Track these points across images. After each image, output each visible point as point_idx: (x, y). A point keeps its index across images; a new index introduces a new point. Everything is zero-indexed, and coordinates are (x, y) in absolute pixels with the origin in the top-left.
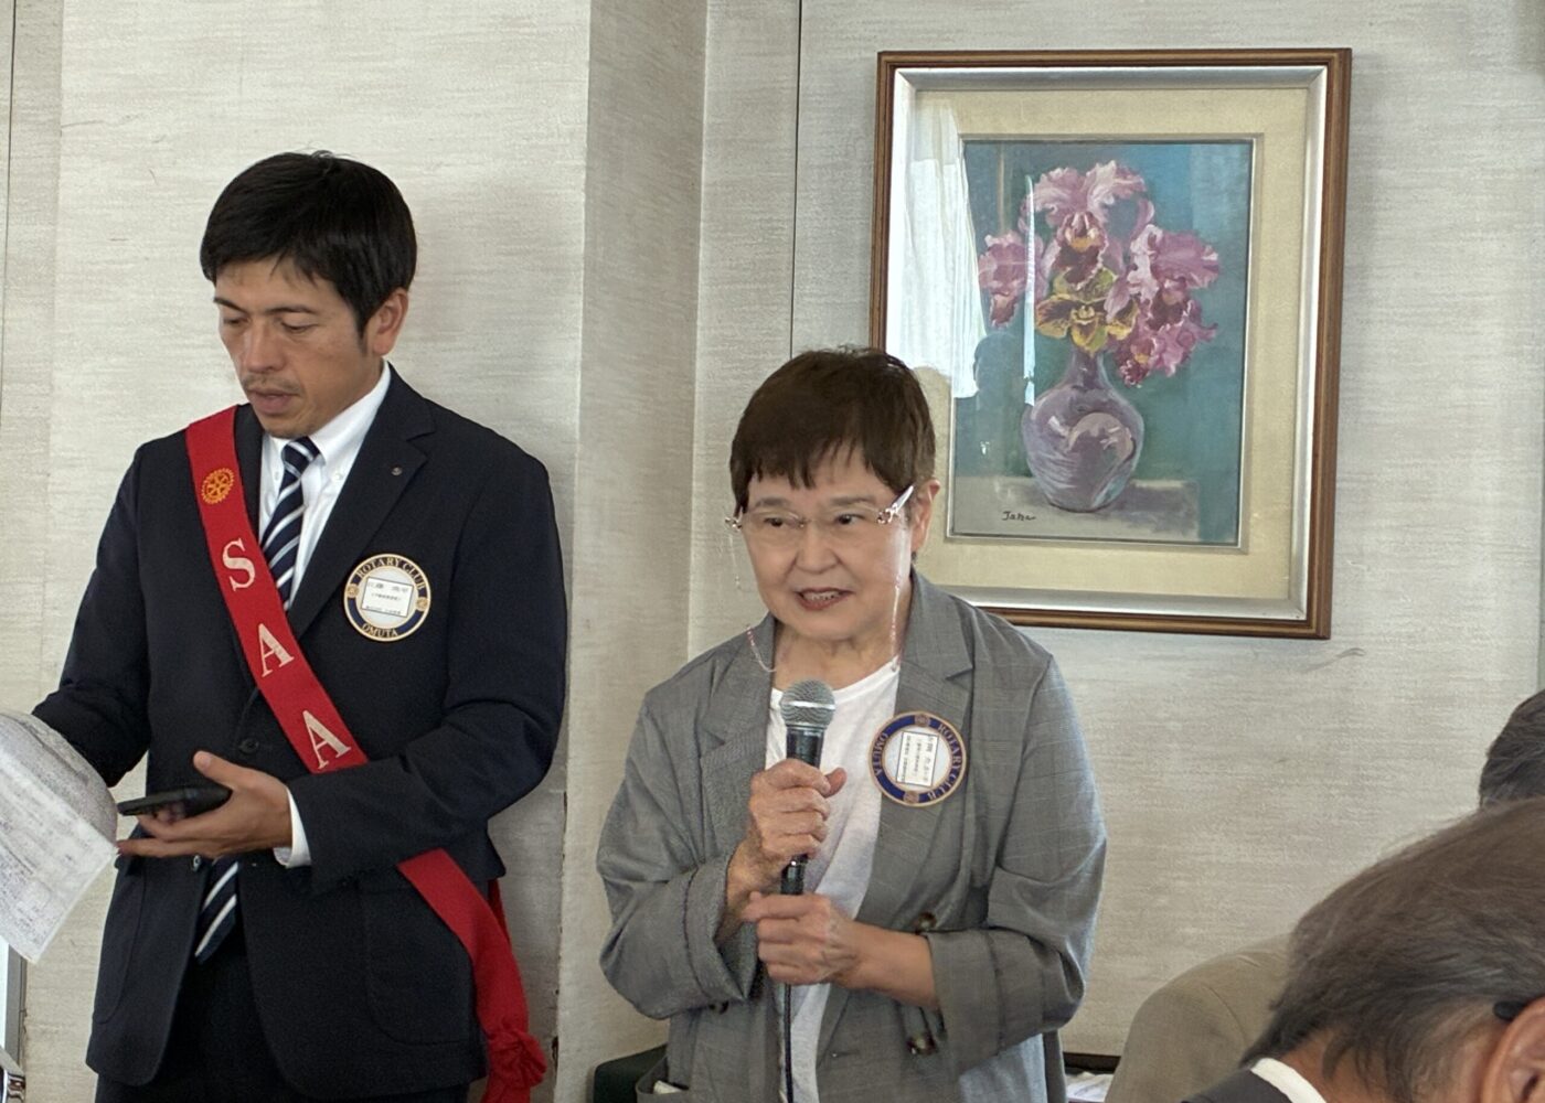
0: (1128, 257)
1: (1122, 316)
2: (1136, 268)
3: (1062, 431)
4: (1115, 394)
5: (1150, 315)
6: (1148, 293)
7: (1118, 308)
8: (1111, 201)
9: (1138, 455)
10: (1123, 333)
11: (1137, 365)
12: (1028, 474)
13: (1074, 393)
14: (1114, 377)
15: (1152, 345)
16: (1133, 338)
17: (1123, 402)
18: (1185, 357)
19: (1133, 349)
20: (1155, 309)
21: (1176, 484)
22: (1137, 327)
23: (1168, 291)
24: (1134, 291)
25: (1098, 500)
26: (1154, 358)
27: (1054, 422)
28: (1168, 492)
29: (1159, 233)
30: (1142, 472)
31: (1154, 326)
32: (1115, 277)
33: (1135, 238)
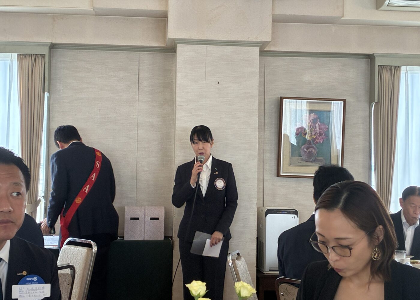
0: (315, 127)
1: (315, 135)
2: (316, 128)
3: (306, 150)
4: (313, 146)
5: (318, 135)
6: (318, 132)
7: (314, 134)
8: (313, 119)
9: (316, 154)
10: (315, 137)
11: (316, 141)
12: (301, 157)
13: (308, 145)
14: (313, 143)
15: (318, 139)
16: (316, 138)
17: (314, 147)
18: (323, 140)
19: (316, 139)
20: (319, 134)
21: (322, 158)
22: (317, 136)
23: (321, 131)
24: (316, 131)
25: (311, 160)
26: (319, 141)
27: (305, 149)
28: (321, 159)
29: (320, 123)
30: (317, 156)
31: (319, 136)
32: (314, 129)
33: (316, 124)
